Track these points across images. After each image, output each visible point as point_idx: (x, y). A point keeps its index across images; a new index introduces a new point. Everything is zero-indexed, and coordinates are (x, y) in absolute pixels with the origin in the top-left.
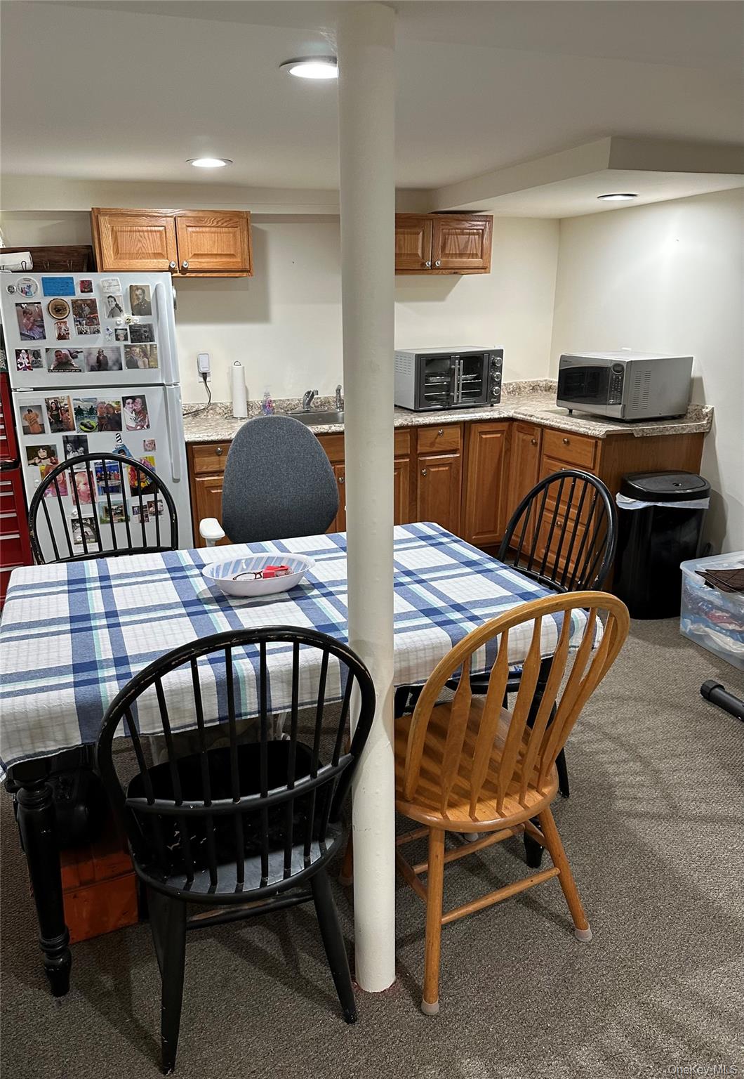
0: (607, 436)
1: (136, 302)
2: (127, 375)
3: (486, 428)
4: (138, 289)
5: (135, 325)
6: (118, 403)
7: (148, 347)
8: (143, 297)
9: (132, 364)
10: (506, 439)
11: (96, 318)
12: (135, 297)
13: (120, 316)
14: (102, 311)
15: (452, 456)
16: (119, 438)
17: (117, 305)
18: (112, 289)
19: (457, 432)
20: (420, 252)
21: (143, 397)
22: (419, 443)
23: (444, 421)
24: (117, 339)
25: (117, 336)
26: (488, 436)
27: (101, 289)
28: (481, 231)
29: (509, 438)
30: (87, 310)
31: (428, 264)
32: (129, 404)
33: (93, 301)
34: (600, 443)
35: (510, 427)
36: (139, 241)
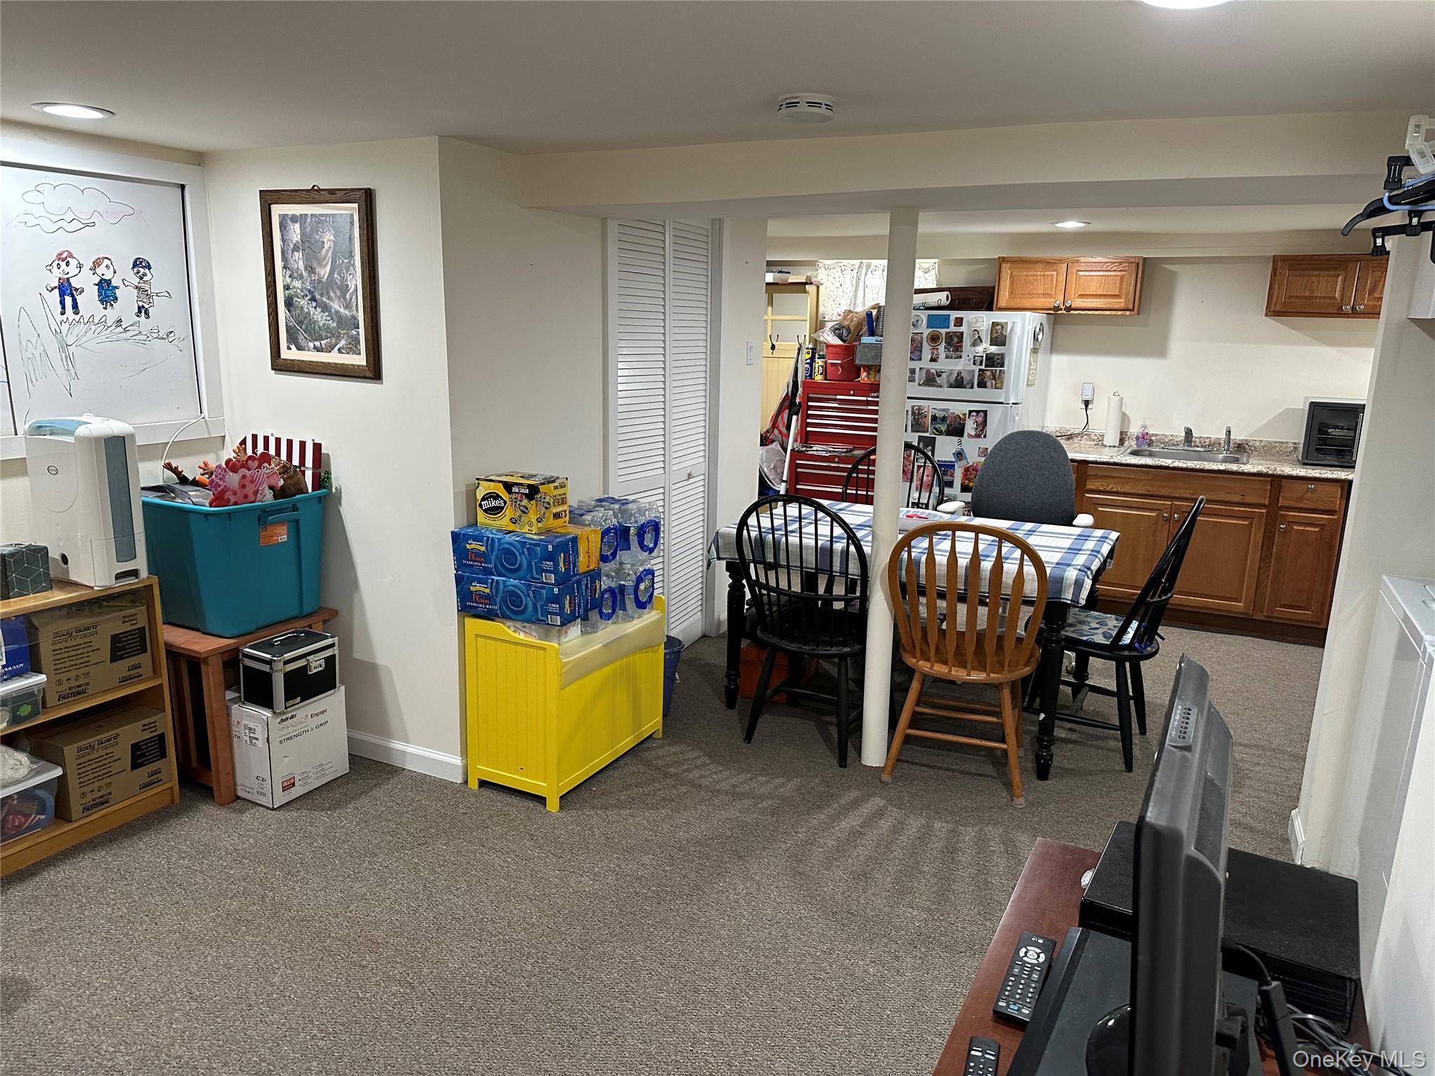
1: (995, 335)
2: (977, 393)
4: (998, 325)
5: (991, 353)
6: (965, 415)
7: (998, 372)
8: (1002, 332)
9: (982, 384)
11: (961, 346)
12: (994, 331)
13: (980, 346)
14: (967, 341)
15: (1326, 517)
16: (960, 443)
17: (979, 337)
19: (1336, 491)
20: (1338, 295)
21: (985, 412)
22: (1281, 495)
23: (1318, 475)
24: (974, 364)
25: (974, 361)
30: (956, 340)
31: (1347, 308)
32: (973, 416)
33: (962, 333)
36: (1032, 283)
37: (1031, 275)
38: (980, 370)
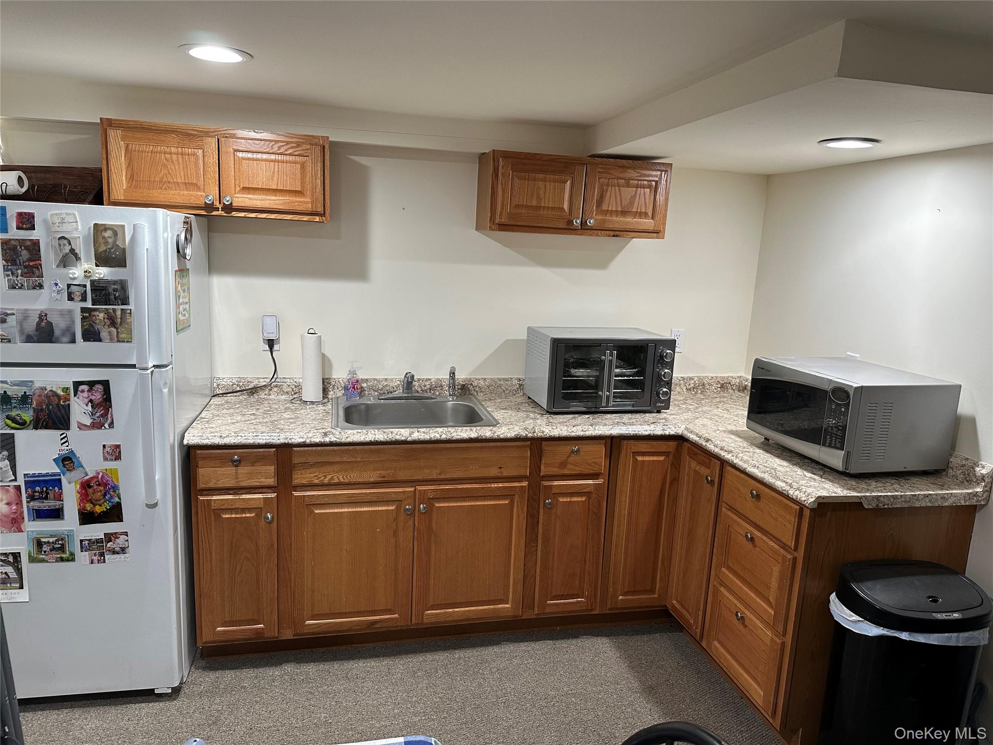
0: (819, 504)
1: (102, 248)
2: (84, 351)
3: (643, 446)
4: (106, 230)
5: (100, 280)
6: (65, 390)
7: (119, 313)
8: (115, 241)
9: (91, 335)
10: (673, 464)
11: (38, 267)
12: (101, 240)
13: (76, 266)
14: (48, 258)
15: (591, 482)
16: (65, 440)
17: (72, 251)
18: (66, 227)
19: (601, 450)
20: (566, 206)
21: (106, 384)
22: (543, 461)
23: (581, 434)
25: (69, 294)
26: (647, 458)
27: (48, 226)
28: (654, 183)
29: (676, 463)
31: (577, 222)
32: (83, 391)
33: (36, 243)
34: (807, 513)
35: (678, 449)
36: (164, 166)
37: (160, 153)
38: (83, 310)
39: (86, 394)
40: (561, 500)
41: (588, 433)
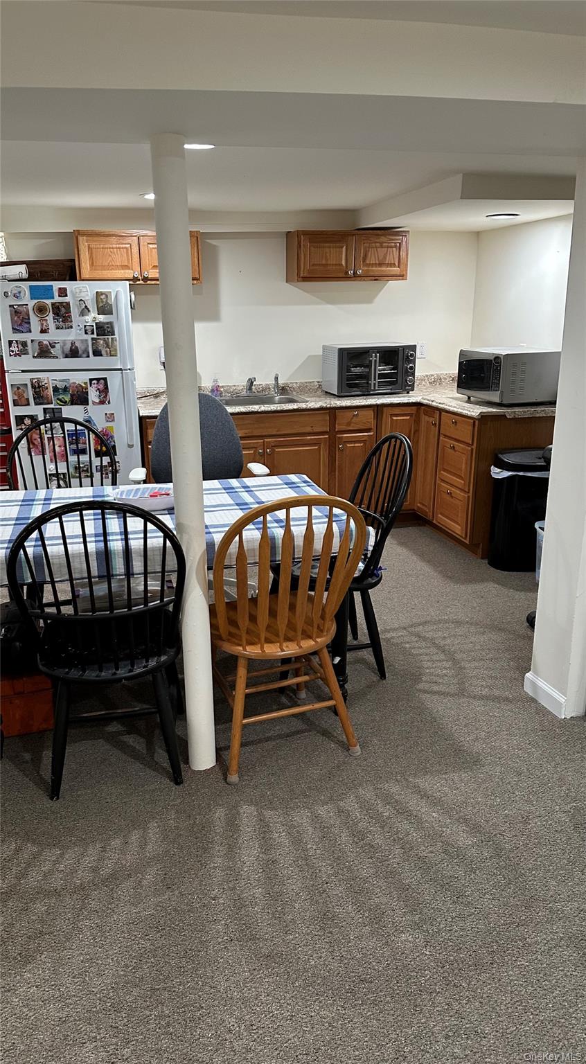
0: (482, 416)
1: (101, 305)
3: (397, 411)
4: (102, 294)
5: (100, 322)
6: (85, 383)
7: (110, 340)
8: (106, 301)
9: (97, 353)
11: (70, 317)
12: (100, 301)
13: (88, 315)
14: (74, 311)
15: (366, 434)
17: (86, 307)
19: (371, 413)
20: (344, 263)
21: (105, 379)
22: (337, 422)
23: (359, 404)
24: (86, 333)
25: (86, 331)
26: (399, 418)
27: (74, 295)
28: (398, 244)
29: (417, 421)
30: (63, 310)
31: (351, 273)
32: (94, 384)
33: (68, 304)
34: (477, 422)
35: (418, 411)
36: (110, 256)
37: (107, 248)
39: (96, 385)
40: (348, 445)
41: (363, 404)
